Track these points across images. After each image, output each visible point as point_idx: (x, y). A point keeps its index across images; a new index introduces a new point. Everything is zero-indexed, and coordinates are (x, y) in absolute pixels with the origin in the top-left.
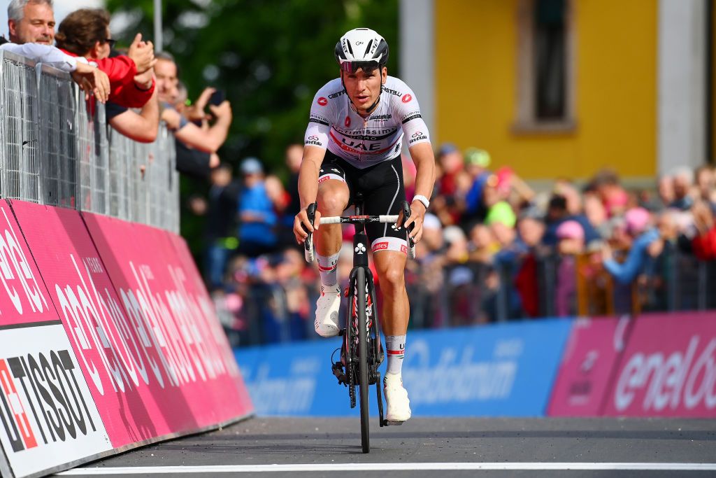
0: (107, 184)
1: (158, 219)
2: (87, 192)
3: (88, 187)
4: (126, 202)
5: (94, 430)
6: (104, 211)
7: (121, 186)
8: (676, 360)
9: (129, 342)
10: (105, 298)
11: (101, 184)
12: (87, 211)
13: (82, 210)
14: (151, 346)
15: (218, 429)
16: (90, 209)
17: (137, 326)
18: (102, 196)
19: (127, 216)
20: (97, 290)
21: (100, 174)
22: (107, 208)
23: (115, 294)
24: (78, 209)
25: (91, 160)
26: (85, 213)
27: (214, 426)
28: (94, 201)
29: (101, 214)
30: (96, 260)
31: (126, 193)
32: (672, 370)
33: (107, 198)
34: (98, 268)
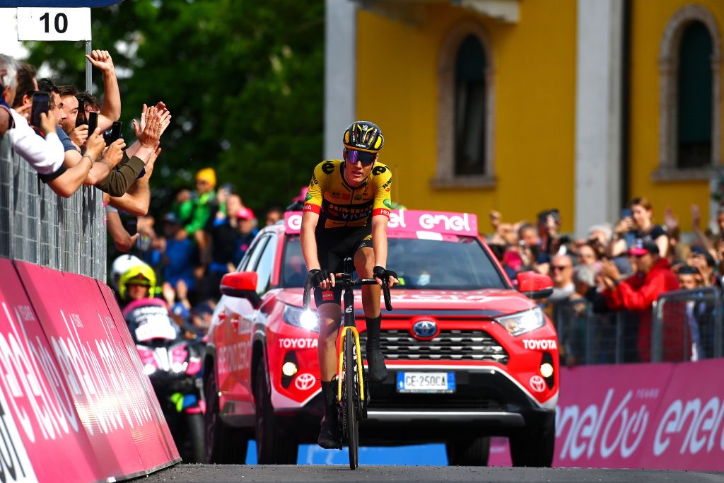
0: (39, 234)
1: (88, 269)
2: (20, 241)
3: (21, 237)
4: (57, 251)
5: (24, 475)
6: (35, 260)
7: (52, 235)
8: (592, 411)
9: (60, 389)
10: (36, 346)
11: (33, 234)
12: (19, 260)
13: (15, 259)
14: (80, 393)
15: (145, 476)
16: (22, 258)
17: (68, 373)
18: (34, 245)
19: (58, 265)
20: (29, 338)
21: (32, 224)
22: (38, 257)
23: (46, 342)
24: (11, 258)
25: (23, 209)
26: (18, 262)
27: (140, 473)
28: (26, 250)
29: (32, 263)
30: (28, 308)
31: (57, 243)
32: (588, 422)
33: (38, 247)
34: (29, 316)
